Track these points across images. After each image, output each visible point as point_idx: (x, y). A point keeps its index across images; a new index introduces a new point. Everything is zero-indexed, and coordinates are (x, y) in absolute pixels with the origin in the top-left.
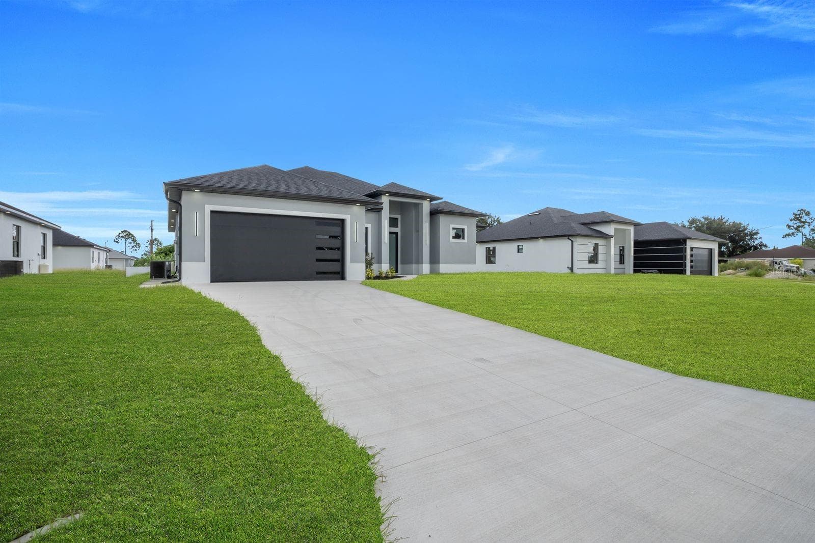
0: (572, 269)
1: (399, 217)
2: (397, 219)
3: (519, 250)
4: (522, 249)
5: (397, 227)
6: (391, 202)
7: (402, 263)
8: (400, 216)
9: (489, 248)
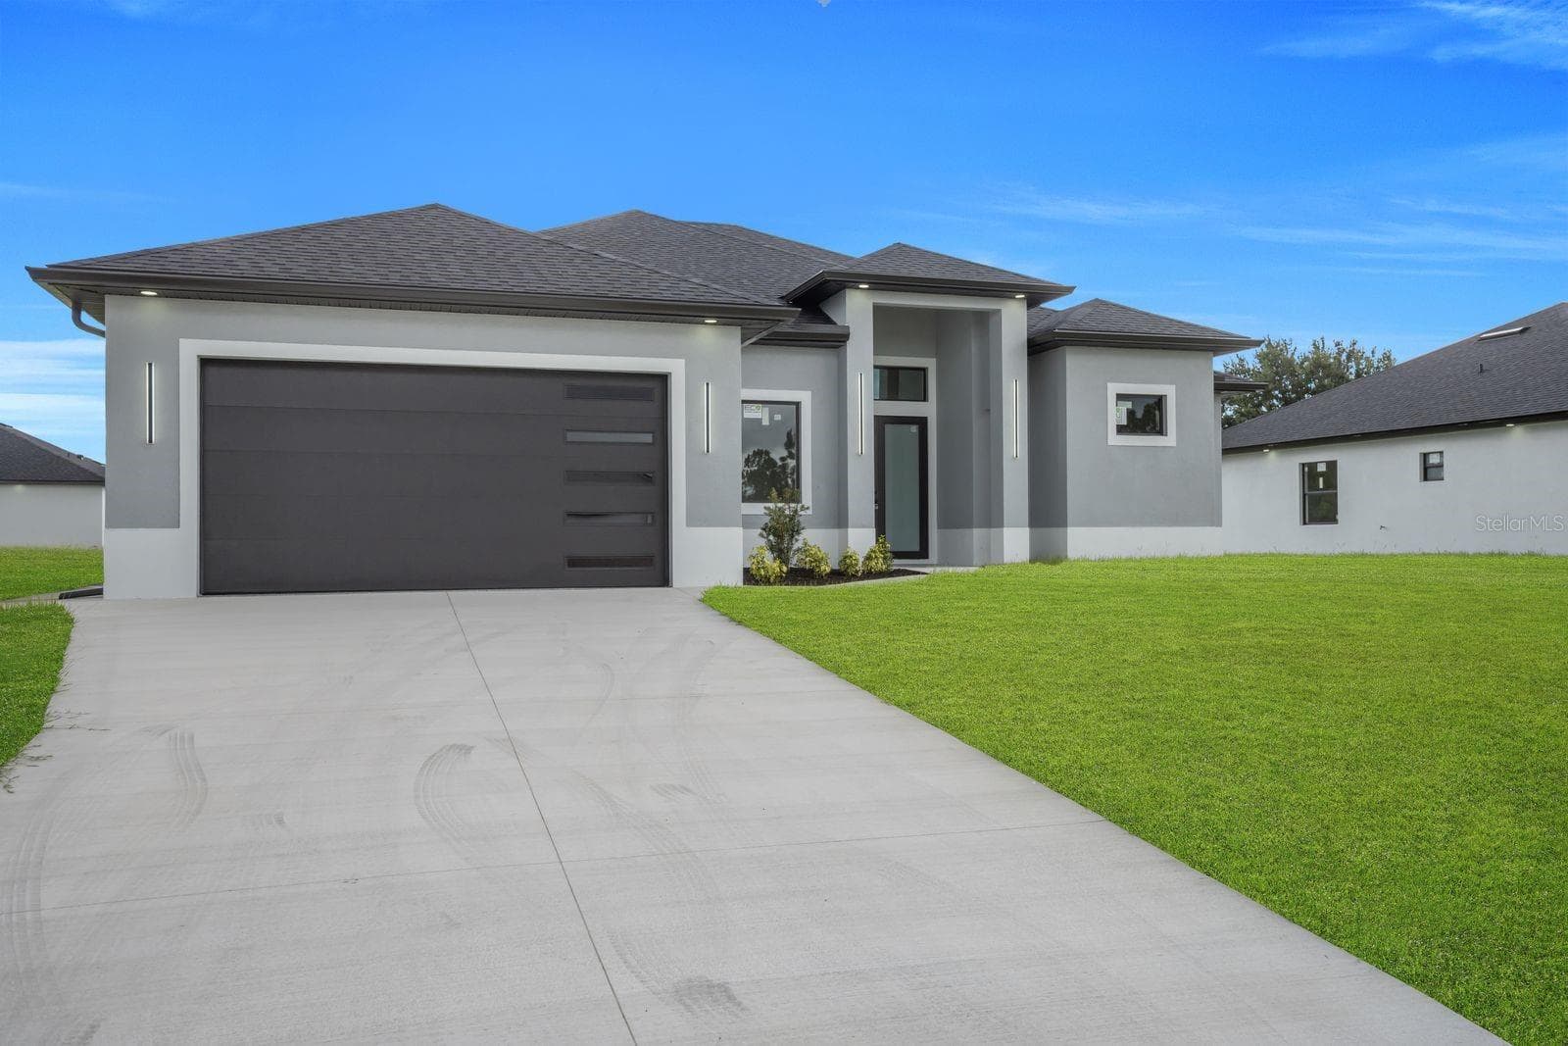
1: (930, 363)
2: (923, 371)
3: (1430, 471)
4: (1440, 466)
5: (925, 398)
6: (879, 311)
7: (944, 524)
8: (934, 360)
9: (1313, 466)
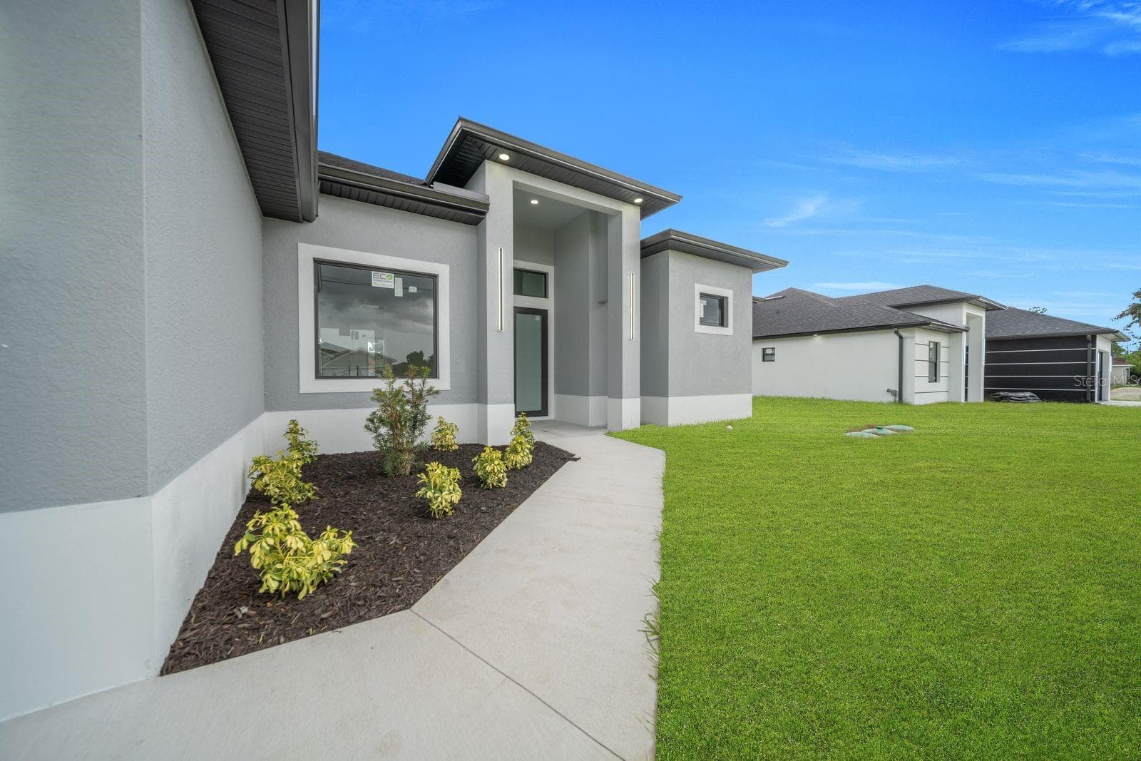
0: (899, 394)
1: (550, 270)
2: (545, 275)
3: (766, 357)
4: (773, 354)
5: (546, 296)
8: (553, 268)
